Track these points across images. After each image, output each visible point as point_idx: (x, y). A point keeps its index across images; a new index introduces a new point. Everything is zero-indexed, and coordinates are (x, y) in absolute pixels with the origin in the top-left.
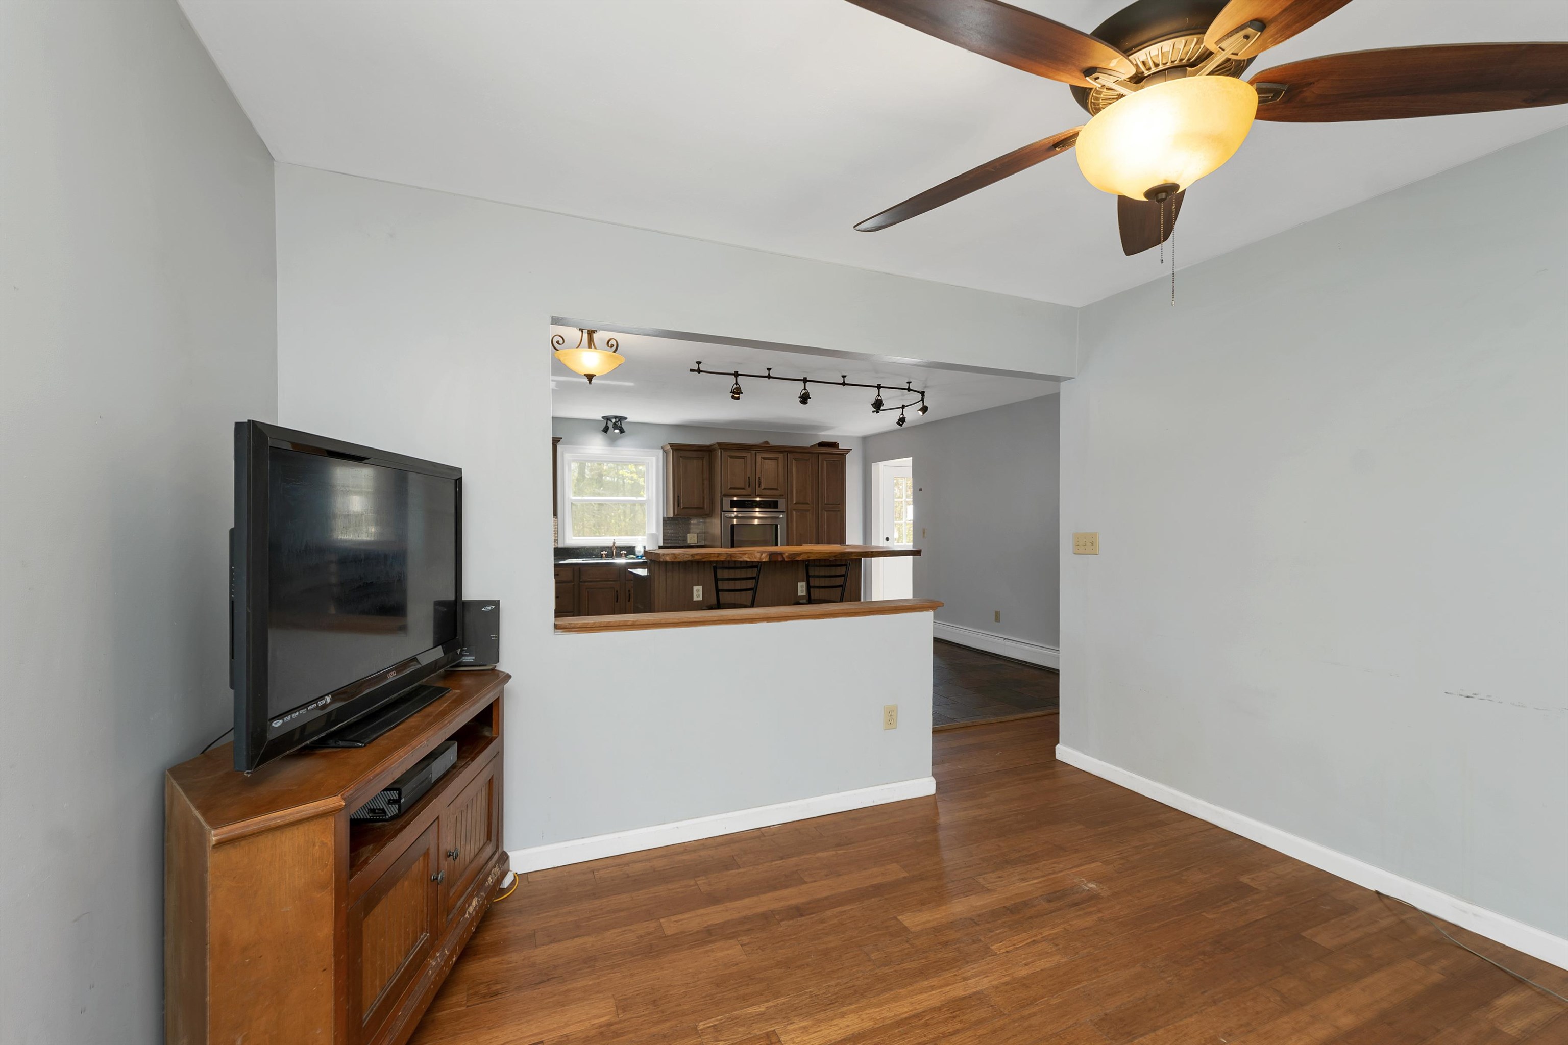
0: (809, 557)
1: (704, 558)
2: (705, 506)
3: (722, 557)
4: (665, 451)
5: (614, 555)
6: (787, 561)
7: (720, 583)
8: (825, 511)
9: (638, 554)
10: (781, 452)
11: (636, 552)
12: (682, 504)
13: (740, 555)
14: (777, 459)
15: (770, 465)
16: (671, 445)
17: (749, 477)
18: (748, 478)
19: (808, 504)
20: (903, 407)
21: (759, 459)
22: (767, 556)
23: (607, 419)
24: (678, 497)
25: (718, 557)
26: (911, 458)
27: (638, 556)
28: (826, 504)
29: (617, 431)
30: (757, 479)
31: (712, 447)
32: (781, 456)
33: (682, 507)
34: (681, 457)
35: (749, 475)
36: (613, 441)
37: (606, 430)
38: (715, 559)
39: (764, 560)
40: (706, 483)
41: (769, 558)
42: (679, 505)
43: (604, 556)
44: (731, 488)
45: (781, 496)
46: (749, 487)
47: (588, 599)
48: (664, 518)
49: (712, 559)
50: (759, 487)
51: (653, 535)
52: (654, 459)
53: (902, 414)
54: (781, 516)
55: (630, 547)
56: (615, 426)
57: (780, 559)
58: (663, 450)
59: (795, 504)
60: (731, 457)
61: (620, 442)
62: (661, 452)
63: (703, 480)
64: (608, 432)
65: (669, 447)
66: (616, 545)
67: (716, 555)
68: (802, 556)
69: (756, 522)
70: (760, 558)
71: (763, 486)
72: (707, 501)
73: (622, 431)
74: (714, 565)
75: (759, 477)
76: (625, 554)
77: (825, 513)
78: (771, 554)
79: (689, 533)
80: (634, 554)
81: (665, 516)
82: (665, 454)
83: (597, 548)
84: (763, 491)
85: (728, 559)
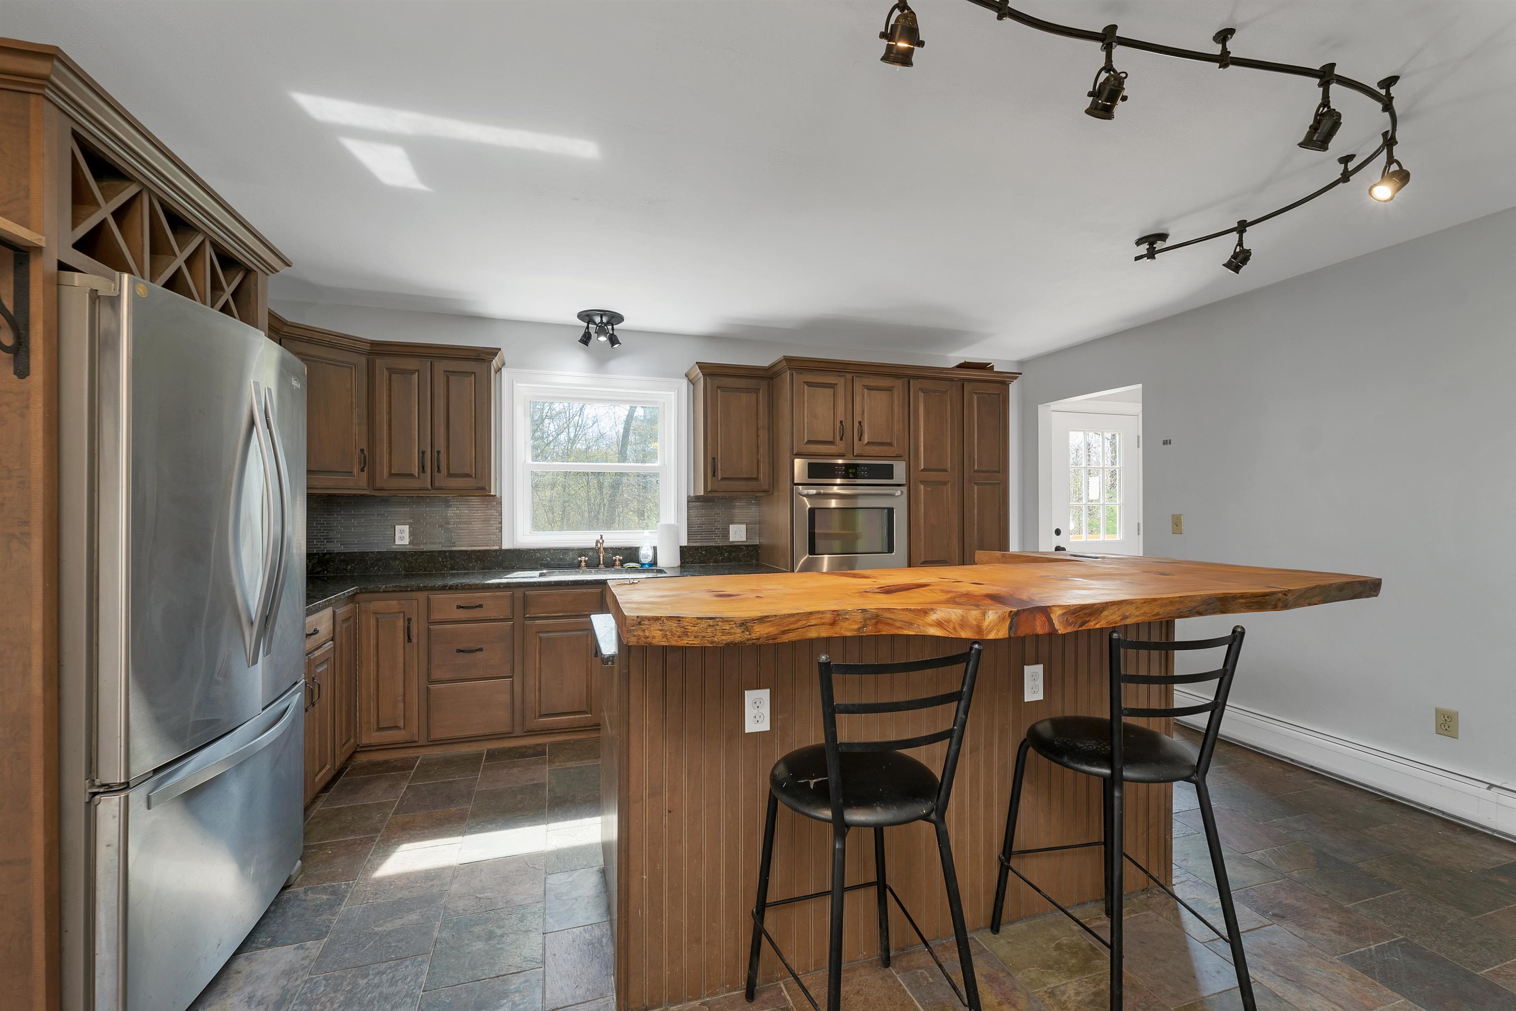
0: (1125, 618)
1: (784, 632)
2: (761, 476)
3: (845, 624)
4: (692, 382)
5: (602, 562)
6: (1064, 635)
7: (842, 720)
8: (975, 483)
9: (643, 561)
10: (897, 376)
11: (641, 556)
12: (719, 474)
13: (908, 617)
14: (890, 389)
15: (880, 400)
16: (701, 366)
17: (841, 422)
18: (839, 424)
19: (946, 471)
20: (1242, 227)
21: (858, 388)
22: (1002, 619)
23: (586, 316)
24: (714, 459)
25: (833, 623)
26: (1139, 386)
27: (643, 565)
28: (975, 471)
29: (603, 339)
30: (856, 425)
31: (776, 369)
32: (898, 383)
33: (719, 478)
34: (718, 387)
35: (840, 417)
36: (601, 362)
37: (586, 339)
38: (824, 633)
39: (991, 636)
40: (764, 434)
41: (1010, 628)
42: (714, 475)
43: (583, 564)
44: (809, 442)
45: (898, 457)
46: (841, 439)
47: (540, 649)
48: (689, 497)
49: (813, 634)
50: (860, 439)
51: (669, 527)
52: (673, 395)
53: (1240, 244)
54: (899, 493)
55: (631, 548)
56: (601, 330)
57: (1040, 628)
58: (689, 379)
59: (922, 470)
60: (810, 384)
61: (613, 364)
62: (684, 383)
63: (758, 429)
64: (591, 343)
65: (699, 370)
66: (605, 545)
67: (828, 617)
68: (1105, 613)
69: (833, 503)
70: (979, 629)
71: (866, 439)
72: (764, 468)
73: (613, 340)
74: (823, 658)
75: (860, 423)
76: (619, 560)
77: (976, 486)
78: (1017, 613)
79: (733, 523)
80: (638, 561)
81: (692, 494)
82: (691, 386)
83: (572, 550)
84: (866, 448)
85: (869, 630)
